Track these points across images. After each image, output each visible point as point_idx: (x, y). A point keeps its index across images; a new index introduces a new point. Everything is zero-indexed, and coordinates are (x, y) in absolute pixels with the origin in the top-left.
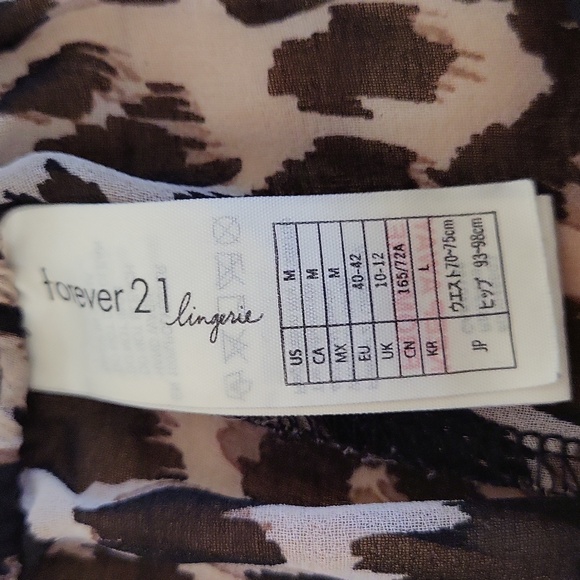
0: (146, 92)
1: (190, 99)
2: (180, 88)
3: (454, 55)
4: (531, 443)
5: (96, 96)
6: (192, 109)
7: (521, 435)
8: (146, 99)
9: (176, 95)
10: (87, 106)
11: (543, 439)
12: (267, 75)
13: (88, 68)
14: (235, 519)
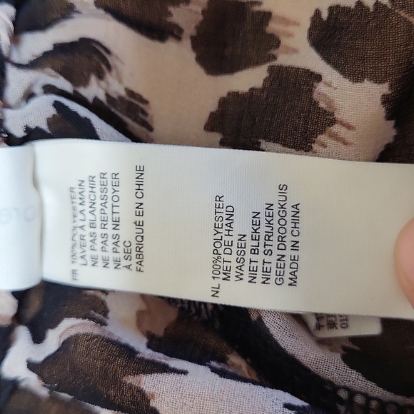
0: (123, 93)
1: (150, 112)
2: (146, 102)
3: (333, 122)
4: (343, 394)
5: (93, 79)
6: (148, 119)
7: (338, 388)
8: (121, 98)
9: (141, 105)
10: (85, 83)
11: (352, 393)
12: (208, 115)
13: (96, 58)
14: (131, 384)
